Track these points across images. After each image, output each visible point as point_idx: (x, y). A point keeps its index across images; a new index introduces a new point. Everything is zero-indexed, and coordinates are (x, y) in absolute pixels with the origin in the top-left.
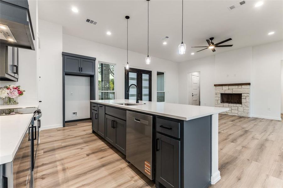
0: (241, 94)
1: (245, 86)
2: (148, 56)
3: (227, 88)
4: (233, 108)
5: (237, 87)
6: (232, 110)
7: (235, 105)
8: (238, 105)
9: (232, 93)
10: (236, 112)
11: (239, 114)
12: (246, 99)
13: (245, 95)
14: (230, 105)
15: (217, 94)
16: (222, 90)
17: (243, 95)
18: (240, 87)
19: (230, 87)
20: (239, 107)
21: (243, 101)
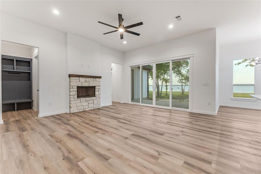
0: (96, 86)
1: (98, 79)
3: (84, 79)
4: (89, 102)
5: (92, 79)
6: (89, 105)
9: (88, 85)
10: (92, 105)
11: (94, 107)
12: (99, 91)
13: (98, 88)
14: (87, 99)
15: (74, 87)
16: (79, 82)
18: (95, 80)
19: (87, 79)
20: (94, 100)
21: (97, 93)
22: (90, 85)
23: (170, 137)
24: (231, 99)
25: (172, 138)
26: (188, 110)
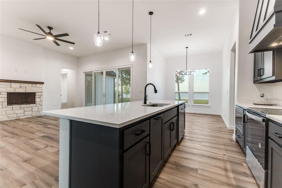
0: (36, 93)
1: (40, 85)
2: (132, 52)
3: (18, 85)
4: (26, 110)
5: (31, 85)
6: (25, 112)
7: (28, 105)
8: (32, 105)
9: (25, 92)
10: (30, 113)
11: (33, 115)
12: (40, 98)
13: (39, 94)
14: (22, 106)
15: (2, 93)
16: (11, 87)
17: (37, 94)
18: (34, 85)
19: (22, 85)
20: (33, 107)
21: (37, 100)
22: (27, 91)
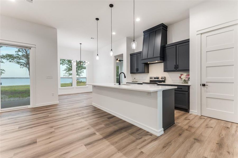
23: (47, 139)
24: (60, 89)
25: (50, 138)
26: (29, 107)
